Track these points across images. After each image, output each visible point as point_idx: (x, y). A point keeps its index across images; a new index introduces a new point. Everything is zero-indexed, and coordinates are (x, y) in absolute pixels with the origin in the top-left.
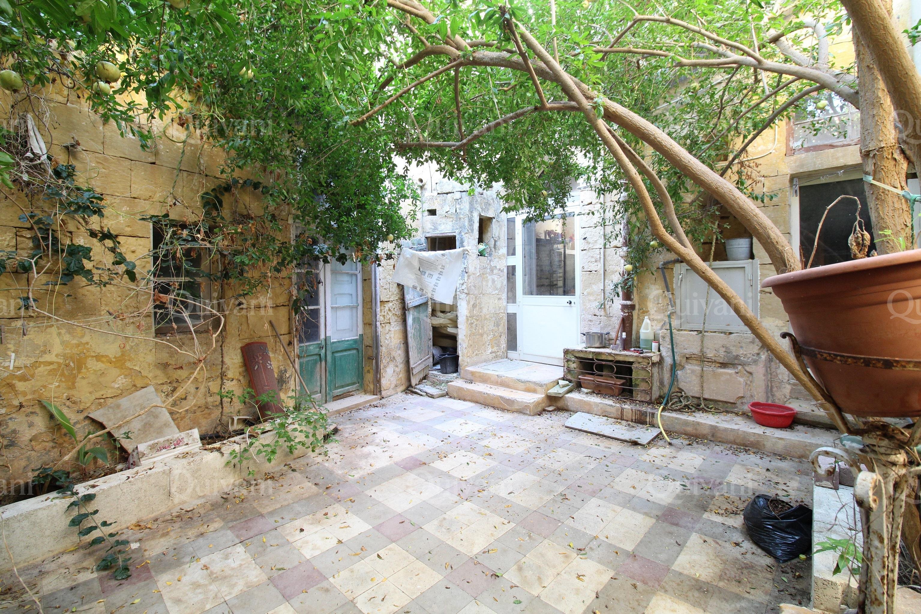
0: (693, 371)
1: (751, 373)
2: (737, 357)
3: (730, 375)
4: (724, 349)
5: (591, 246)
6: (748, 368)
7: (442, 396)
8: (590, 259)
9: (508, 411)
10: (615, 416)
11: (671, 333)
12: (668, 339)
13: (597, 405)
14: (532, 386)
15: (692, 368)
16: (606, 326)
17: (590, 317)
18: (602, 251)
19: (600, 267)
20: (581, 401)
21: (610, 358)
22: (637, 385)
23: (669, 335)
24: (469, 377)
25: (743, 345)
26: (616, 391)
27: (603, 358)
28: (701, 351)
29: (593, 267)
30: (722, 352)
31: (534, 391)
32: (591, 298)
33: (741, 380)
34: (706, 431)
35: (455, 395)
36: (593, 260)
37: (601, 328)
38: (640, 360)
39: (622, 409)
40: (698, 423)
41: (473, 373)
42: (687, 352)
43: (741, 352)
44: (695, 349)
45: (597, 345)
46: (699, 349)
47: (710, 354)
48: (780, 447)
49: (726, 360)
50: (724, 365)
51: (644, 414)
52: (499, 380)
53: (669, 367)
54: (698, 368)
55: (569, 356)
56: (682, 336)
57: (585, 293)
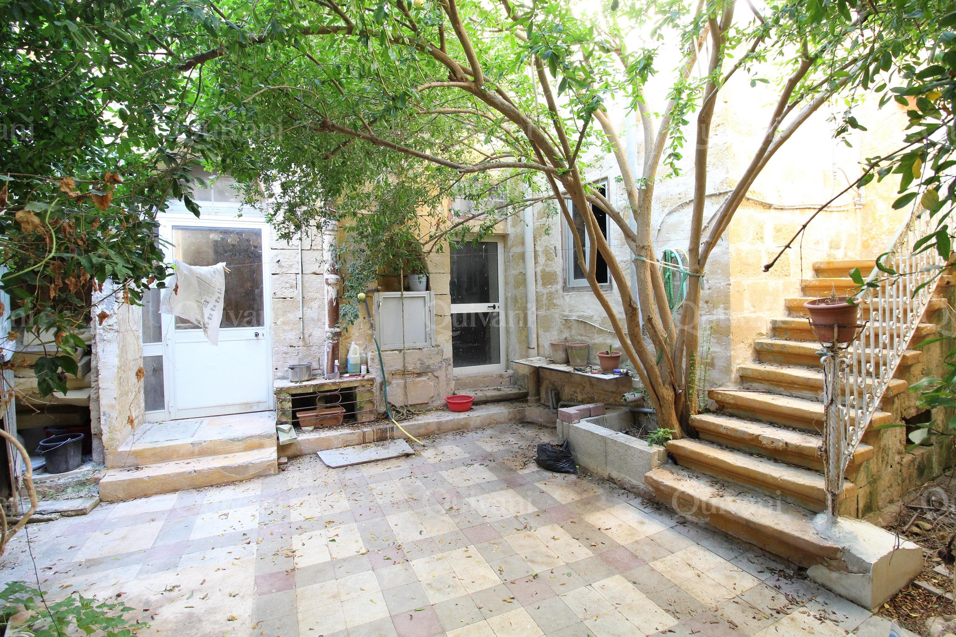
0: (398, 385)
1: (437, 377)
2: (428, 367)
3: (425, 381)
4: (419, 362)
5: (284, 270)
6: (436, 374)
7: (95, 506)
8: (284, 285)
9: (241, 481)
10: (357, 442)
11: (380, 354)
12: (377, 360)
13: (336, 437)
14: (256, 441)
15: (397, 382)
16: (305, 356)
17: (285, 349)
18: (299, 276)
19: (297, 293)
20: (317, 439)
21: (334, 388)
22: (361, 408)
23: (377, 356)
24: (131, 461)
25: (432, 356)
26: (341, 419)
27: (326, 388)
28: (404, 366)
29: (288, 293)
30: (418, 365)
31: (260, 446)
32: (286, 327)
33: (432, 383)
34: (433, 428)
35: (121, 496)
36: (288, 285)
37: (300, 359)
38: (364, 383)
39: (364, 433)
40: (428, 423)
41: (136, 454)
42: (393, 369)
43: (431, 362)
44: (399, 366)
45: (306, 378)
46: (402, 364)
47: (410, 368)
48: (478, 422)
49: (422, 371)
50: (419, 375)
51: (384, 431)
52: (196, 449)
53: (378, 385)
54: (402, 381)
55: (282, 396)
56: (388, 356)
57: (279, 323)
